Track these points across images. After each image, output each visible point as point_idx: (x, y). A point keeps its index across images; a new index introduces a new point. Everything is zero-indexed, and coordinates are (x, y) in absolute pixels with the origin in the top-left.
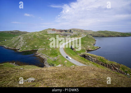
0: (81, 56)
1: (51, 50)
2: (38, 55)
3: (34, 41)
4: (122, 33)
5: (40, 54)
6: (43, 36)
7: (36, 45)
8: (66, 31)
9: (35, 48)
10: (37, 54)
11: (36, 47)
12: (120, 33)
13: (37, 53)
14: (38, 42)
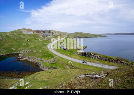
0: (80, 55)
1: (41, 51)
2: (23, 59)
3: (8, 42)
4: (94, 35)
5: (26, 58)
6: (20, 37)
7: (13, 47)
8: (44, 32)
9: (13, 51)
10: (21, 59)
11: (14, 49)
12: (93, 34)
13: (20, 57)
14: (15, 44)
